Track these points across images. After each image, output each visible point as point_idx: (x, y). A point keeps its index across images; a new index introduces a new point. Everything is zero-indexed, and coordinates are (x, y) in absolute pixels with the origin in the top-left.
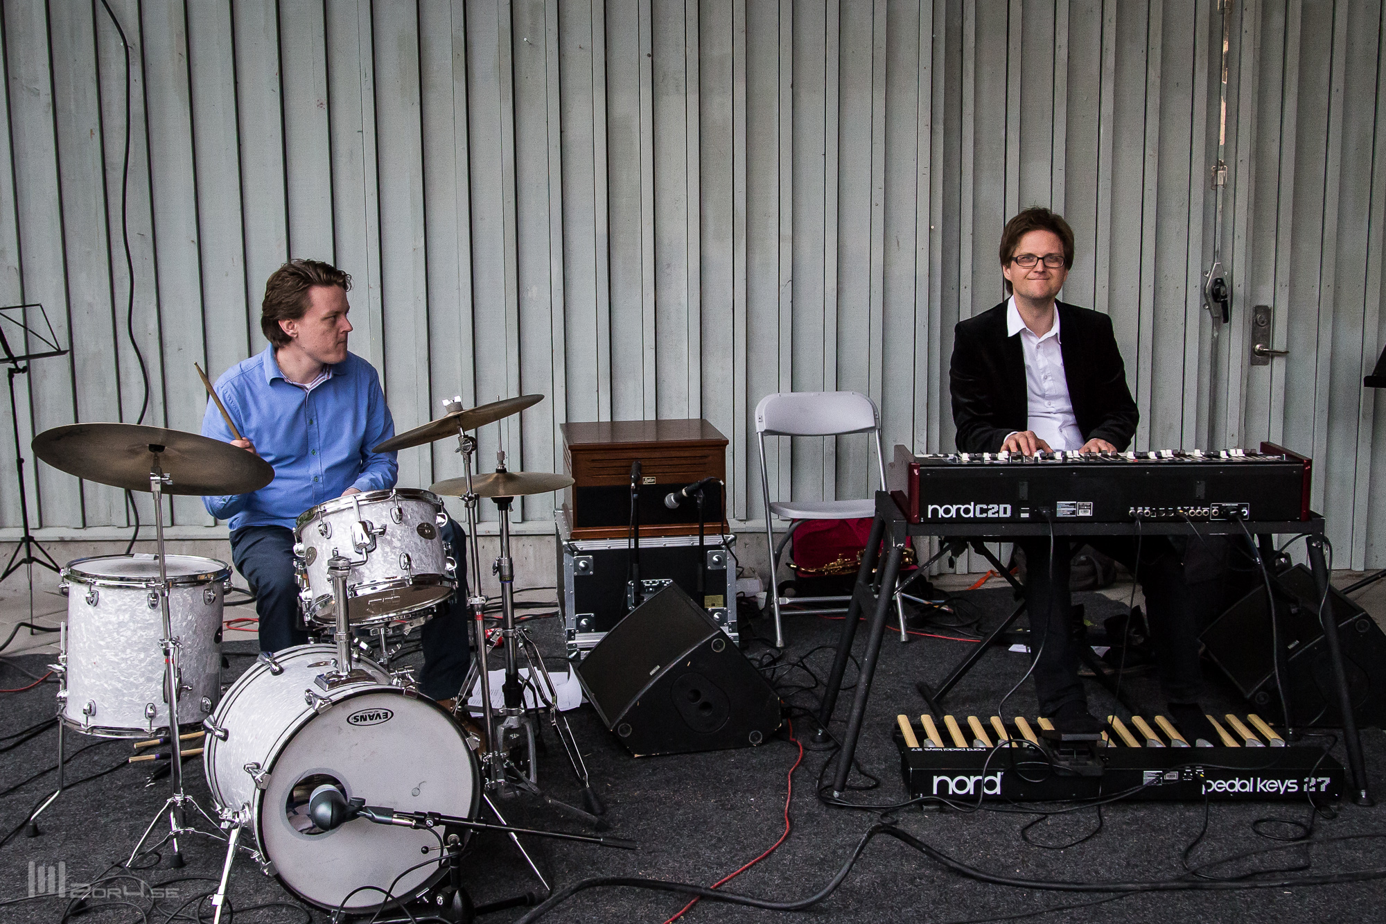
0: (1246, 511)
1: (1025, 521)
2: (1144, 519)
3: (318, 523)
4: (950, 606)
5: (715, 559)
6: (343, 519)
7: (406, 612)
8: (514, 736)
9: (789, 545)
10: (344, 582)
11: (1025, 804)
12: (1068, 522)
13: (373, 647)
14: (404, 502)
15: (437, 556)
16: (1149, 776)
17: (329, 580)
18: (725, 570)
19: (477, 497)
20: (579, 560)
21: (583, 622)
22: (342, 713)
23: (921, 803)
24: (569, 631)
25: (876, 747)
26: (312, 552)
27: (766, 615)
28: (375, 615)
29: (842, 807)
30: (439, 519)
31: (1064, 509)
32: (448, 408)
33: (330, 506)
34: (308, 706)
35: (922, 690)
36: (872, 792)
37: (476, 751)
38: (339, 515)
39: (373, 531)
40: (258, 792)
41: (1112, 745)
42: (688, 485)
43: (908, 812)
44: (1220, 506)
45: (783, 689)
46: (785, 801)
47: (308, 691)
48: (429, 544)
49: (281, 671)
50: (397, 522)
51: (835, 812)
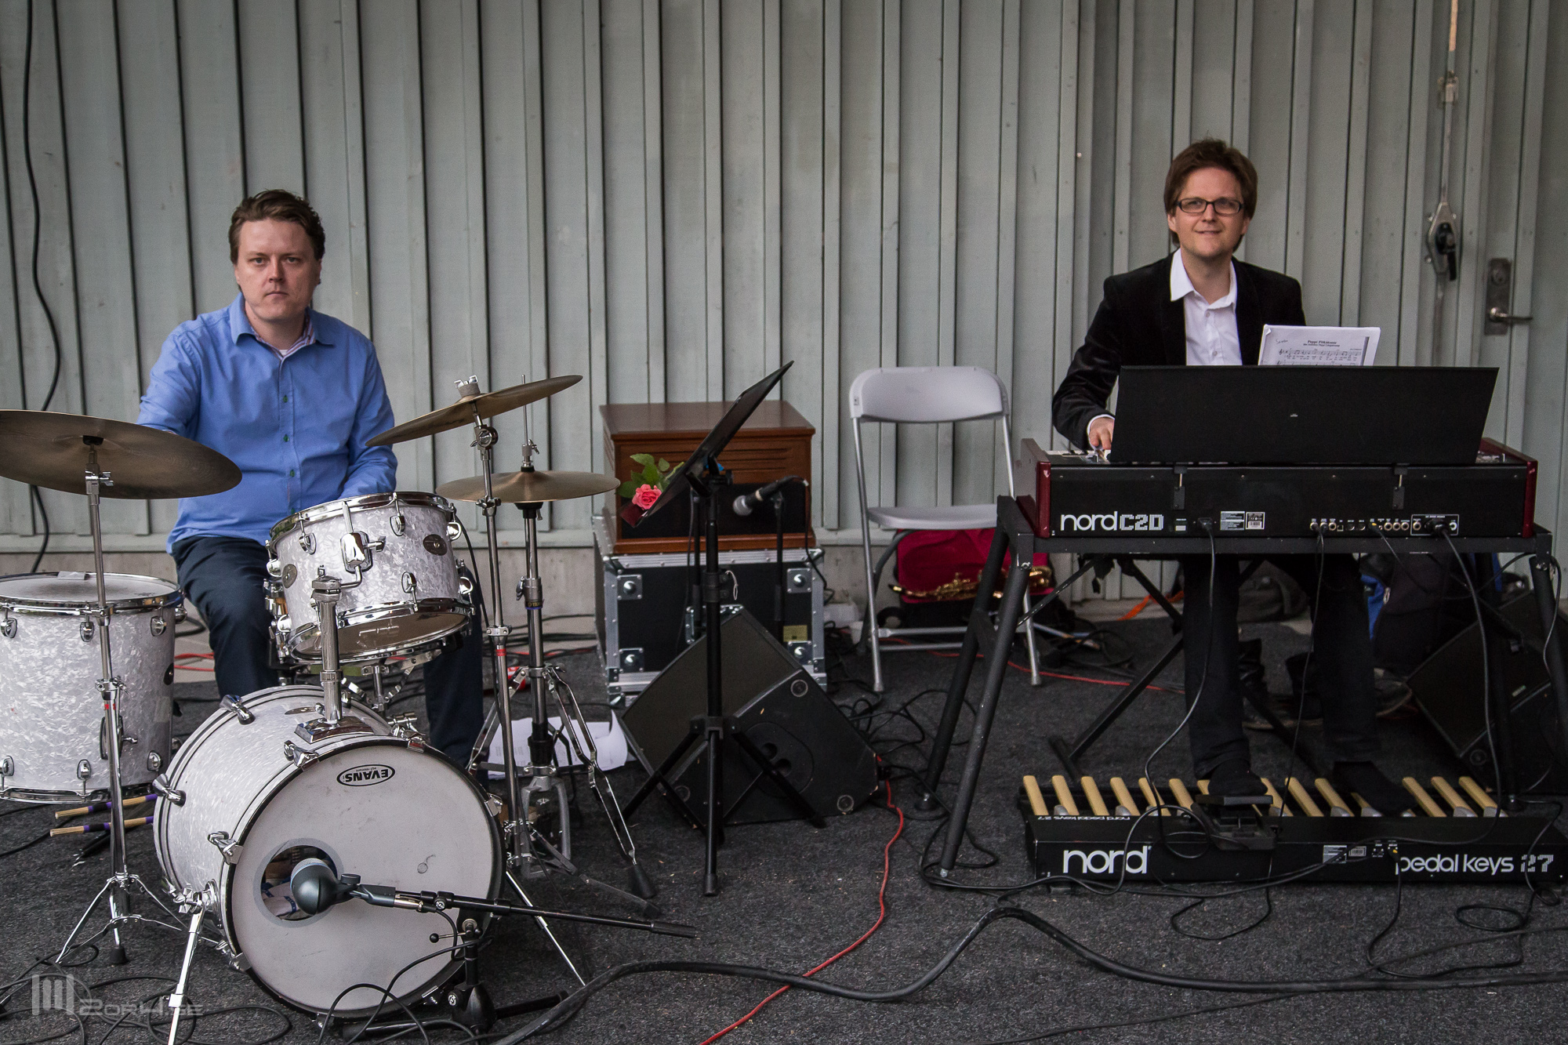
0: (1454, 525)
1: (1180, 535)
2: (1329, 534)
3: (298, 534)
4: (1096, 640)
5: (797, 579)
6: (331, 530)
7: (409, 645)
8: (543, 801)
9: (892, 562)
10: (334, 608)
11: (1176, 886)
12: (1234, 537)
13: (365, 689)
14: (407, 509)
15: (448, 576)
16: (1330, 852)
17: (313, 606)
18: (809, 595)
19: (498, 503)
20: (623, 581)
21: (629, 659)
22: (330, 771)
23: (1048, 884)
24: (611, 670)
25: (996, 816)
26: (291, 572)
27: (861, 651)
28: (369, 649)
29: (950, 889)
30: (451, 530)
31: (1229, 520)
32: (461, 390)
33: (314, 514)
34: (288, 762)
35: (1055, 745)
36: (990, 871)
37: (496, 817)
38: (326, 524)
39: (369, 545)
40: (227, 867)
41: (1287, 813)
42: (763, 485)
43: (1032, 895)
44: (1423, 518)
45: (882, 744)
46: (881, 881)
47: (288, 743)
48: (439, 561)
49: (252, 719)
50: (398, 533)
51: (942, 894)
